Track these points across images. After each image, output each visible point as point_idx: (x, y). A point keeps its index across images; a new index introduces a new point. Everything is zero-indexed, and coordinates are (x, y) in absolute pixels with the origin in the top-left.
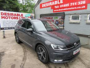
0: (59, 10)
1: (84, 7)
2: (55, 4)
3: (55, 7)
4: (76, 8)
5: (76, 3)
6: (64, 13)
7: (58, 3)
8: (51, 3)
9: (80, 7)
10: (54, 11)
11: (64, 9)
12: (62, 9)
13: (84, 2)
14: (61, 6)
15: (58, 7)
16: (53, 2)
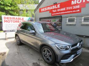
0: (57, 14)
1: (79, 11)
2: (53, 8)
3: (53, 11)
4: (71, 12)
5: (71, 8)
6: (61, 16)
7: (56, 8)
8: (49, 7)
9: (75, 11)
10: (53, 14)
11: (61, 13)
12: (60, 13)
13: (78, 7)
14: (58, 10)
15: (55, 11)
16: (51, 7)
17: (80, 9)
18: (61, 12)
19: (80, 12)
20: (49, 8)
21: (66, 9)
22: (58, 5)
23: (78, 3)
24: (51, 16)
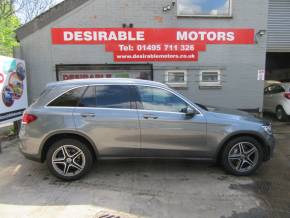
0: (135, 56)
1: (193, 56)
2: (120, 39)
3: (121, 46)
4: (177, 56)
5: (176, 46)
7: (130, 39)
9: (185, 56)
10: (119, 57)
11: (149, 57)
12: (144, 56)
13: (192, 48)
14: (139, 48)
15: (130, 48)
16: (112, 33)
17: (195, 52)
18: (147, 52)
19: (196, 59)
20: (102, 35)
21: (163, 47)
22: (138, 33)
23: (191, 39)
24: (111, 61)
